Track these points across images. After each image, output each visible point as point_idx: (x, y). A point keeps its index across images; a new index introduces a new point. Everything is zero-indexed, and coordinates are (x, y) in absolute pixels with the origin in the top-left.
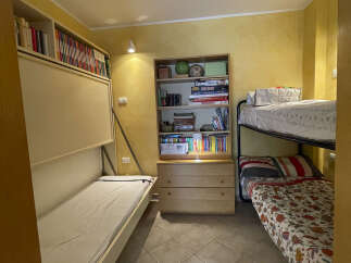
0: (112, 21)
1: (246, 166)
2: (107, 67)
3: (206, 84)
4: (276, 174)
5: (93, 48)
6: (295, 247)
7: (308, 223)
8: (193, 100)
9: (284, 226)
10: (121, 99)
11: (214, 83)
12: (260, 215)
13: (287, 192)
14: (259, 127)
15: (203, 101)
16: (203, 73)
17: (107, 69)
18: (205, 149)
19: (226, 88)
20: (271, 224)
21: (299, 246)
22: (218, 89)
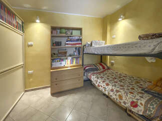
0: (27, 6)
1: (87, 68)
2: (23, 27)
3: (73, 38)
4: (97, 70)
5: (16, 15)
6: (118, 94)
7: (117, 84)
8: (67, 44)
9: (110, 87)
10: (30, 43)
11: (77, 38)
12: (97, 85)
13: (104, 75)
14: (96, 53)
15: (72, 44)
16: (72, 34)
17: (22, 28)
18: (71, 63)
19: (81, 40)
20: (104, 88)
21: (119, 93)
22: (78, 40)
